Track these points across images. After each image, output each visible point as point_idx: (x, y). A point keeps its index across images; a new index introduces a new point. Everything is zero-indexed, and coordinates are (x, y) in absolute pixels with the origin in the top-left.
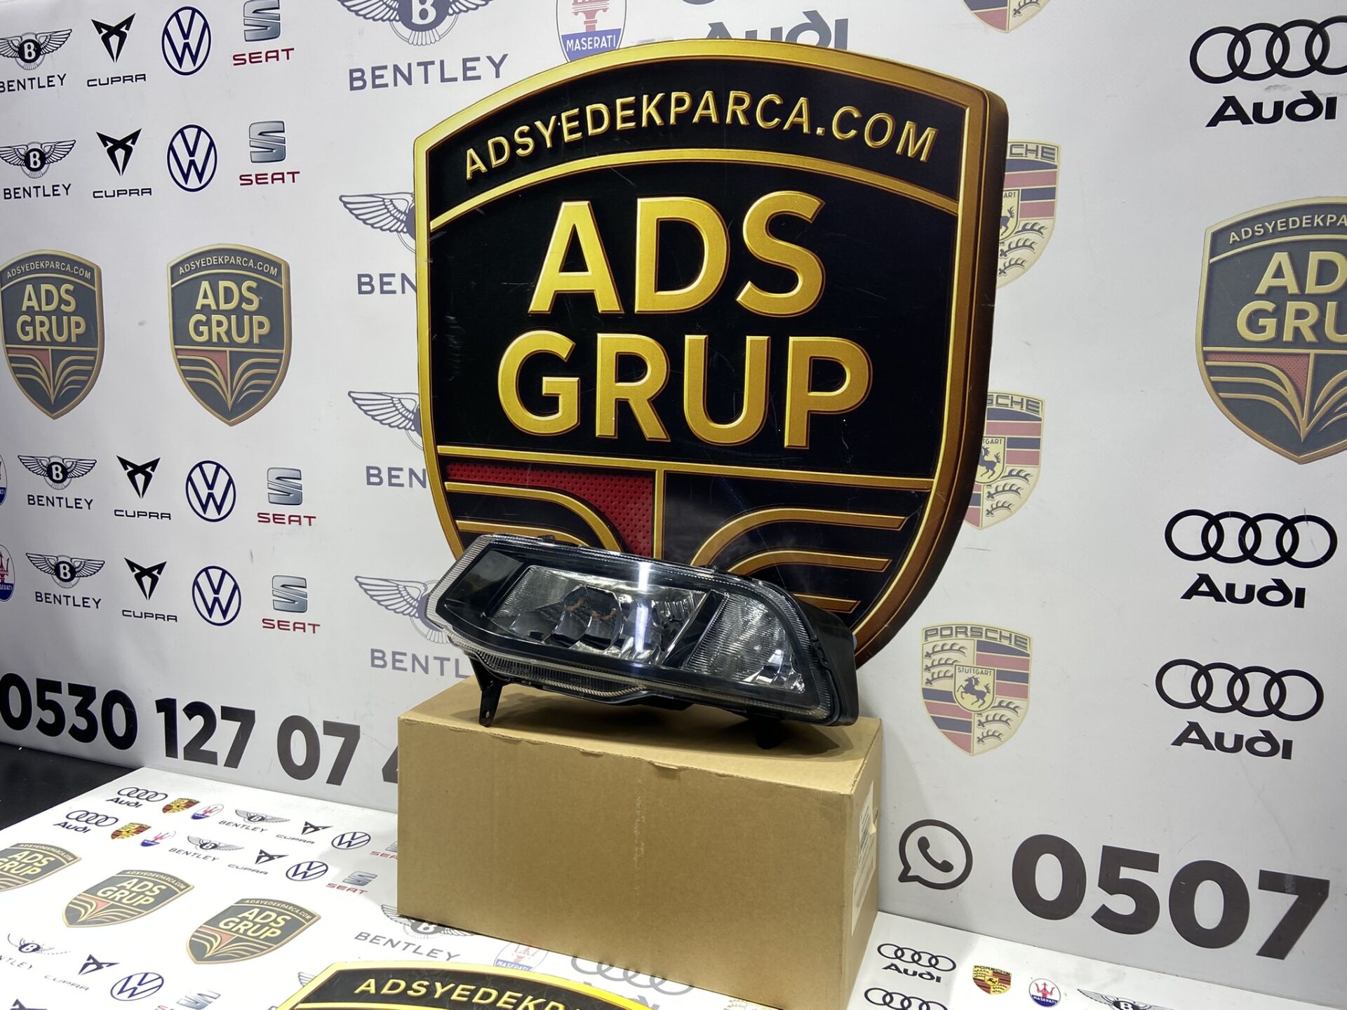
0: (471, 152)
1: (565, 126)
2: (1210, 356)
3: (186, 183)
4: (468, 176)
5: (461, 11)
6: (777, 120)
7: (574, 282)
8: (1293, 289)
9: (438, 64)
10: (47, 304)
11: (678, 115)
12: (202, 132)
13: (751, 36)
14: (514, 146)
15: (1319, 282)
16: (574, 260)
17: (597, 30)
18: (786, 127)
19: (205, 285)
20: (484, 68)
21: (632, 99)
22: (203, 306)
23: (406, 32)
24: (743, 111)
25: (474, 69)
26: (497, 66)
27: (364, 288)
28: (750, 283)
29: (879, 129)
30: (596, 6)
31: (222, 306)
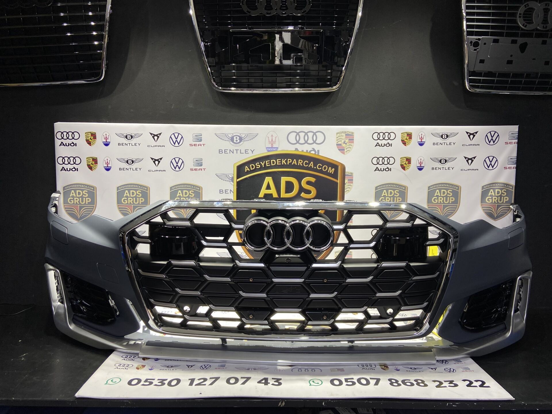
0: (246, 167)
1: (267, 163)
3: (175, 169)
4: (246, 171)
5: (245, 141)
6: (307, 165)
7: (268, 192)
8: (387, 195)
9: (239, 150)
10: (132, 195)
11: (289, 163)
12: (180, 159)
13: (303, 151)
14: (256, 166)
15: (390, 194)
16: (268, 187)
17: (273, 147)
18: (309, 166)
19: (180, 191)
20: (249, 151)
21: (280, 159)
22: (179, 196)
23: (233, 144)
24: (302, 164)
25: (247, 152)
26: (252, 152)
27: (221, 192)
28: (303, 193)
29: (325, 168)
30: (273, 143)
31: (184, 196)
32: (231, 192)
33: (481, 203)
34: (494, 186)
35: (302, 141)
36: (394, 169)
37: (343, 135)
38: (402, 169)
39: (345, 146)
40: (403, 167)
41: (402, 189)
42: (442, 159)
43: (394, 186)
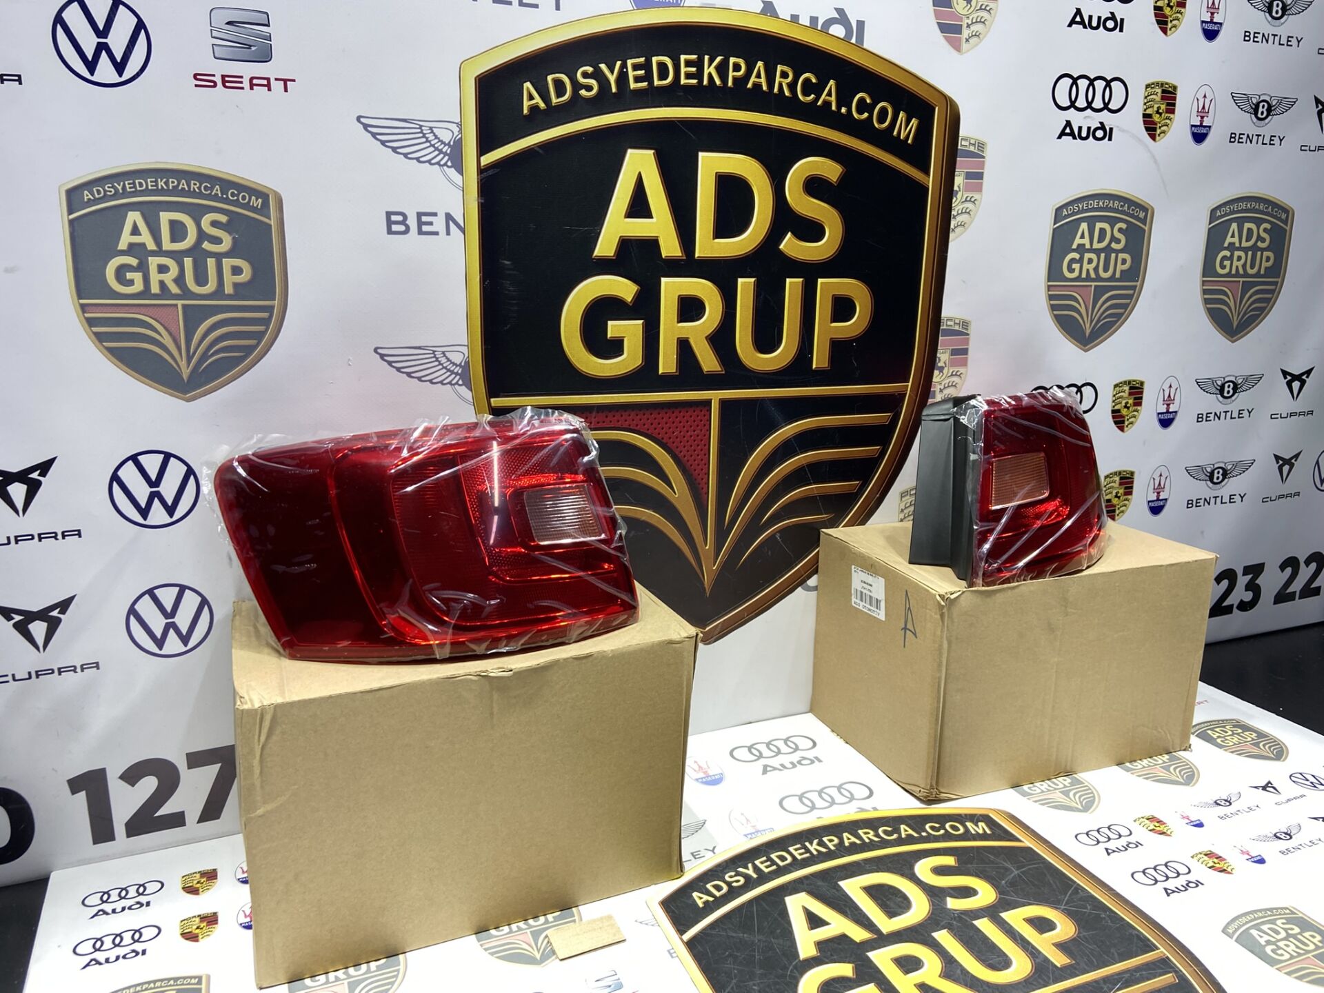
0: (527, 85)
1: (631, 73)
2: (1051, 289)
3: (92, 71)
4: (525, 111)
6: (813, 96)
7: (639, 228)
8: (1088, 245)
11: (735, 79)
14: (576, 86)
16: (639, 206)
18: (819, 103)
19: (134, 217)
21: (694, 57)
24: (787, 83)
27: (395, 228)
28: (790, 234)
29: (883, 115)
31: (167, 245)
32: (452, 226)
36: (1123, 131)
38: (1145, 133)
39: (965, 12)
40: (1151, 128)
41: (1137, 218)
42: (1261, 99)
43: (1113, 205)
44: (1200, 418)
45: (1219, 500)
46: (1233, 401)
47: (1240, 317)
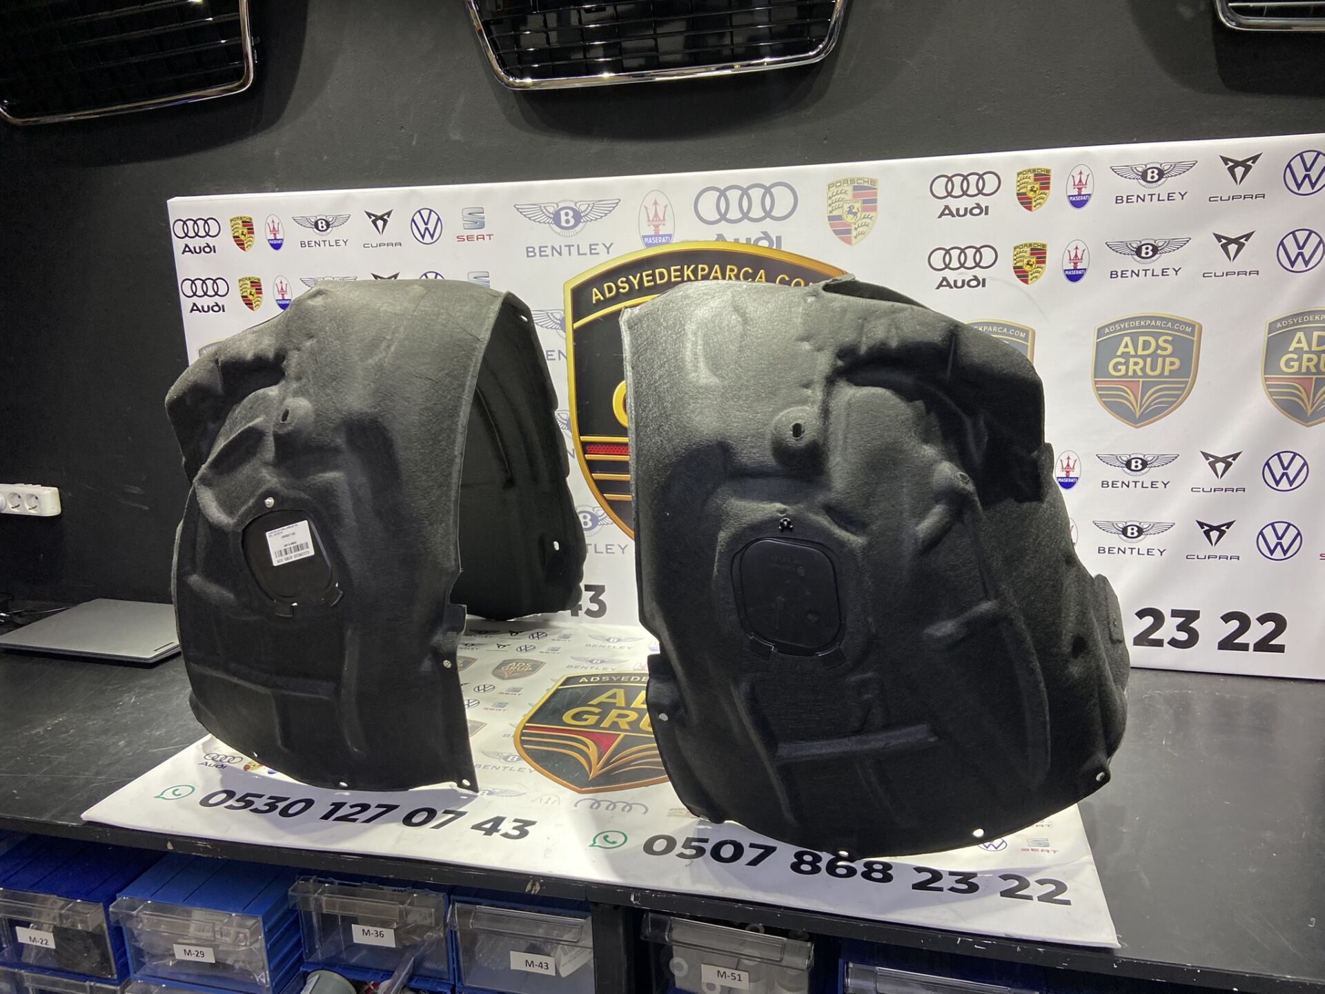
0: (595, 290)
1: (645, 279)
4: (594, 302)
5: (588, 220)
9: (576, 246)
11: (702, 275)
14: (618, 288)
17: (660, 233)
20: (601, 249)
21: (679, 267)
23: (558, 230)
24: (735, 276)
25: (595, 249)
26: (608, 249)
30: (660, 222)
32: (561, 355)
33: (1265, 374)
34: (1309, 322)
35: (734, 214)
36: (996, 279)
37: (845, 188)
38: (1018, 279)
39: (853, 221)
40: (1022, 274)
41: (1018, 337)
42: (1142, 243)
43: (992, 329)
44: (1104, 484)
45: (1135, 551)
46: (1143, 474)
47: (1142, 410)
